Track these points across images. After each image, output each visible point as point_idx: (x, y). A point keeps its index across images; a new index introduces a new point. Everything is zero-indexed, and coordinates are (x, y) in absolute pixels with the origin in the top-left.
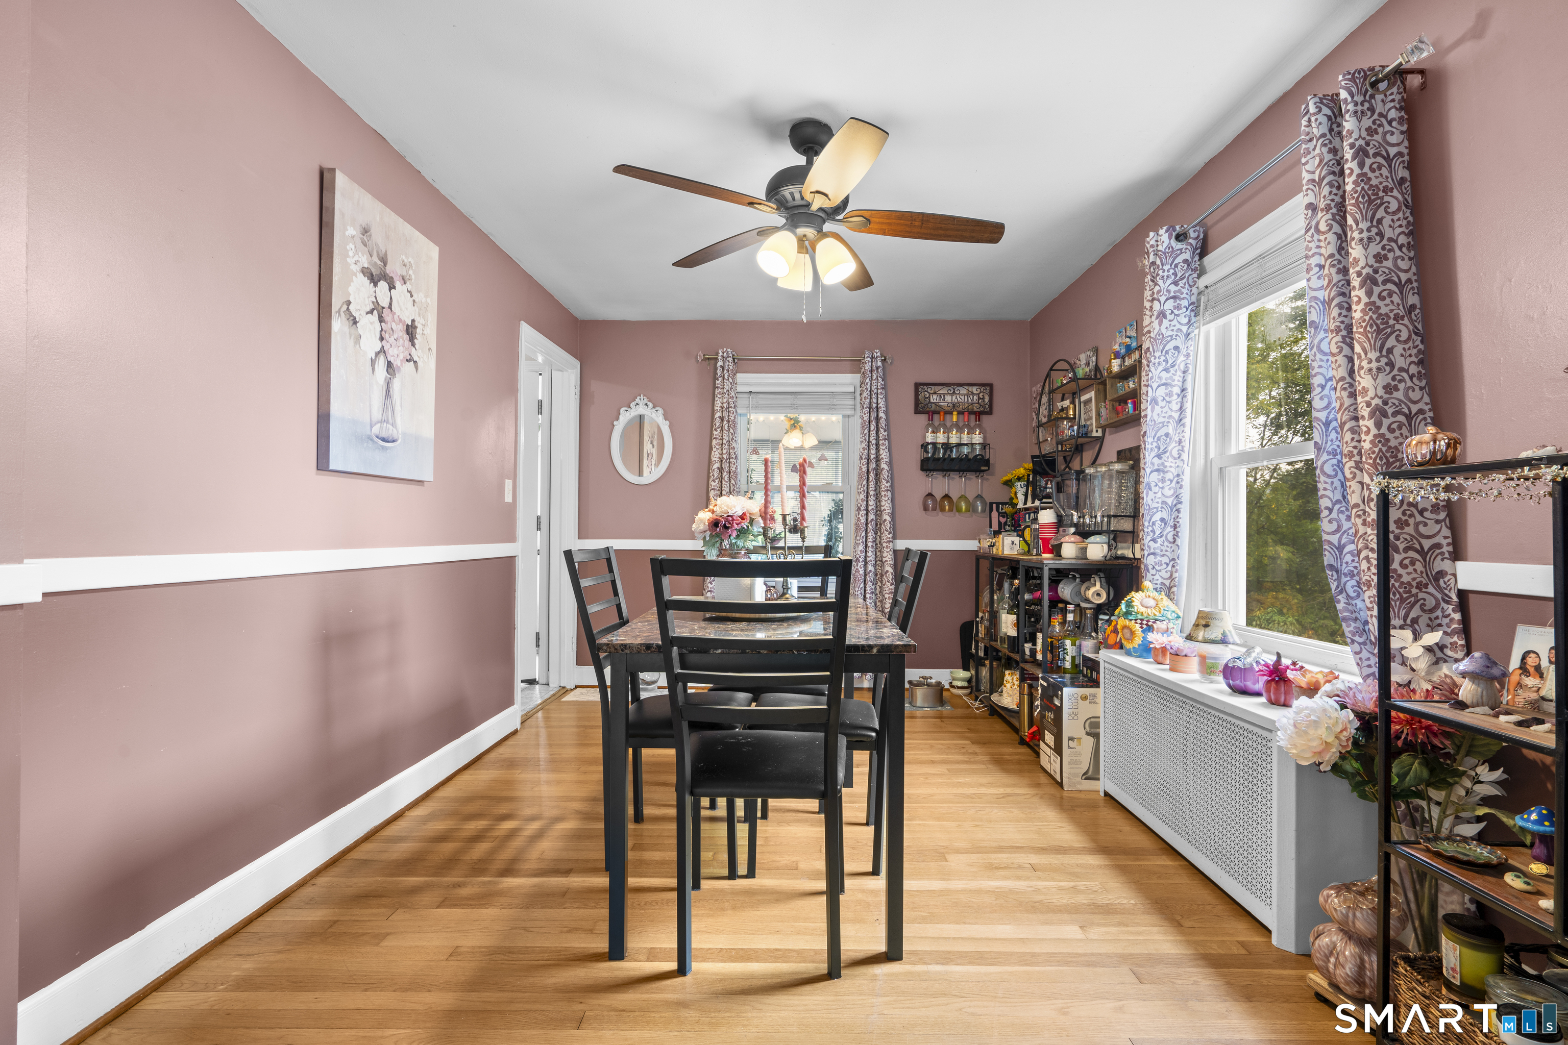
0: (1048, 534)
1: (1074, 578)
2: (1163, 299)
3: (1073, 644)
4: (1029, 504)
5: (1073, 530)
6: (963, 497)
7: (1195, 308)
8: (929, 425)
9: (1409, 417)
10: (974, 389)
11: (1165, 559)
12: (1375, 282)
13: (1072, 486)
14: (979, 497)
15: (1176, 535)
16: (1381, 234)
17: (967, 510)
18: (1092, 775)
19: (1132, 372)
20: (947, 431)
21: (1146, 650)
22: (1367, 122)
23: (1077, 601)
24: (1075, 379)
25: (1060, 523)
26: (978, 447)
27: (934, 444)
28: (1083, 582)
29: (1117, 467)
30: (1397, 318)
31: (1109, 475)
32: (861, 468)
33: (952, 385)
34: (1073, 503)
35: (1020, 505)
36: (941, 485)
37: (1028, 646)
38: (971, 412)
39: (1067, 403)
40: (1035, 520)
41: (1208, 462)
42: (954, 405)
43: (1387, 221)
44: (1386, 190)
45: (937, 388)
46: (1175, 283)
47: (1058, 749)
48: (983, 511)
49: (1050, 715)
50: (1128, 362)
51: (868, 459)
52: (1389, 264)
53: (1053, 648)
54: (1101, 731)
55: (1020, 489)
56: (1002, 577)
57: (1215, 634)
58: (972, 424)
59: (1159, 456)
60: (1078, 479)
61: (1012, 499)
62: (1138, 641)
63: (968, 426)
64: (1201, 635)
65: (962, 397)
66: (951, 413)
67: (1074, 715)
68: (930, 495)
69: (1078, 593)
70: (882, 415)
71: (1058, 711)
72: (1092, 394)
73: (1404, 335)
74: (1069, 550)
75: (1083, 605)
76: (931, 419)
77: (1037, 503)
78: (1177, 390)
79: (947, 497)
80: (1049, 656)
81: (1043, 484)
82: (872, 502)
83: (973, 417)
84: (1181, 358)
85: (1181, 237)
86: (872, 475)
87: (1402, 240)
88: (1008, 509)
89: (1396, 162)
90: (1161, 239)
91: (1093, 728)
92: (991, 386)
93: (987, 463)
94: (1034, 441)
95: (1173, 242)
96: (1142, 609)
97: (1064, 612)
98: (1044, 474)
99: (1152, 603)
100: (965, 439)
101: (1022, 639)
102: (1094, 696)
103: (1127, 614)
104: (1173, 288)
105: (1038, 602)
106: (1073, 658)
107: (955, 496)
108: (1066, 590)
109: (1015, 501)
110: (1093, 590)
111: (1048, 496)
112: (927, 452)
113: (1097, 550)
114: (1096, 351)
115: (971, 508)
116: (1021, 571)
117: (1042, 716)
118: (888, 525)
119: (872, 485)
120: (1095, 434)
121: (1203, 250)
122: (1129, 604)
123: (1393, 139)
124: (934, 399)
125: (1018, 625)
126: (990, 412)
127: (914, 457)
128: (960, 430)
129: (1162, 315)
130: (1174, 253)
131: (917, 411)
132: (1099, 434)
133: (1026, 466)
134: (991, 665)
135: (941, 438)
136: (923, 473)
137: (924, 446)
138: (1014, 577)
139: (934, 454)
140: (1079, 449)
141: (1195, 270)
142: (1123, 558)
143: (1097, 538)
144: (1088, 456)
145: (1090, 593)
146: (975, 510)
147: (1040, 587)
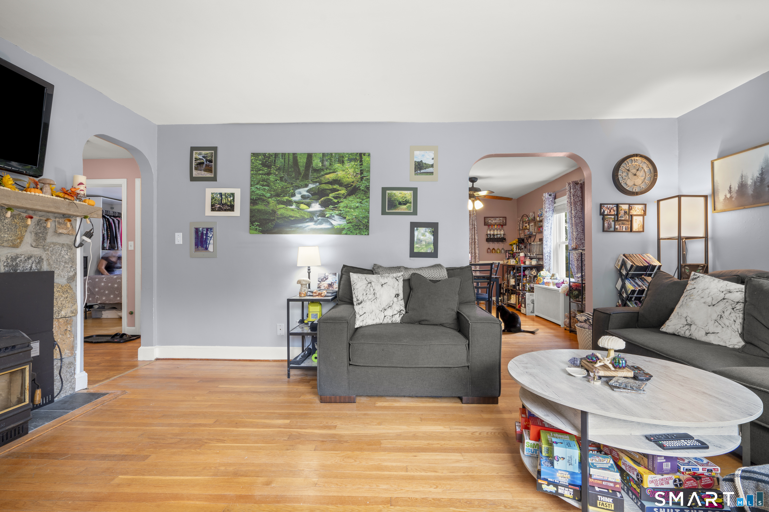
0: (522, 259)
1: (529, 269)
2: (547, 208)
3: (529, 285)
4: (517, 251)
5: (529, 258)
6: (498, 249)
7: (553, 211)
8: (488, 229)
9: (581, 239)
10: (501, 219)
11: (548, 264)
12: (575, 217)
13: (528, 247)
14: (503, 249)
15: (550, 259)
16: (576, 209)
17: (500, 253)
18: (533, 312)
19: (541, 221)
20: (494, 230)
21: (544, 283)
22: (575, 190)
23: (530, 275)
24: (529, 220)
25: (525, 256)
26: (502, 235)
27: (490, 234)
28: (531, 270)
29: (539, 243)
30: (579, 223)
31: (537, 244)
32: (470, 241)
33: (495, 218)
34: (528, 251)
35: (515, 251)
36: (492, 245)
37: (518, 287)
38: (500, 225)
39: (527, 225)
40: (519, 255)
41: (557, 243)
42: (495, 223)
43: (577, 207)
44: (577, 202)
45: (490, 218)
46: (549, 205)
47: (525, 307)
48: (504, 253)
49: (523, 300)
50: (541, 219)
51: (472, 239)
52: (578, 214)
53: (524, 286)
54: (535, 302)
55: (515, 246)
56: (510, 270)
57: (555, 278)
58: (501, 228)
59: (546, 242)
60: (530, 245)
61: (512, 249)
62: (542, 281)
63: (499, 229)
64: (553, 278)
65: (497, 221)
66: (495, 225)
67: (529, 299)
68: (489, 248)
69: (530, 273)
70: (475, 226)
71: (525, 299)
72: (533, 224)
73: (580, 226)
74: (528, 263)
75: (531, 276)
76: (489, 227)
77: (519, 251)
78: (550, 228)
79: (494, 249)
80: (523, 287)
81: (521, 246)
82: (473, 251)
83: (501, 226)
84: (551, 221)
85: (550, 195)
86: (473, 243)
87: (580, 210)
88: (511, 252)
89: (579, 197)
90: (546, 195)
91: (533, 302)
92: (506, 217)
93: (505, 239)
94: (518, 233)
95: (549, 196)
96: (543, 275)
97: (526, 277)
98: (521, 243)
99: (545, 273)
100: (499, 233)
101: (516, 285)
102: (533, 295)
103: (540, 276)
104: (549, 206)
105: (520, 276)
106: (529, 288)
107: (496, 249)
108: (527, 272)
109: (513, 250)
110: (533, 272)
111: (522, 249)
112: (488, 236)
113: (534, 262)
114: (534, 213)
115: (501, 252)
116: (516, 268)
117: (521, 301)
118: (478, 257)
119: (473, 246)
120: (534, 234)
121: (555, 198)
122: (540, 274)
123: (579, 193)
124: (490, 221)
125: (515, 282)
126: (506, 225)
127: (485, 238)
128: (497, 230)
129: (546, 212)
130: (549, 199)
131: (485, 225)
132: (535, 234)
133: (516, 240)
134: (508, 294)
135: (492, 232)
136: (487, 242)
137: (487, 235)
138: (513, 270)
139: (490, 237)
140: (530, 237)
141: (553, 202)
142: (541, 264)
143: (534, 260)
144: (532, 239)
145: (532, 273)
146: (502, 253)
147: (520, 272)
